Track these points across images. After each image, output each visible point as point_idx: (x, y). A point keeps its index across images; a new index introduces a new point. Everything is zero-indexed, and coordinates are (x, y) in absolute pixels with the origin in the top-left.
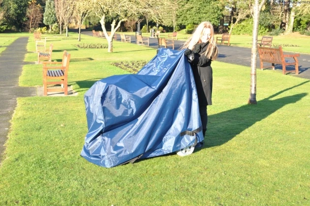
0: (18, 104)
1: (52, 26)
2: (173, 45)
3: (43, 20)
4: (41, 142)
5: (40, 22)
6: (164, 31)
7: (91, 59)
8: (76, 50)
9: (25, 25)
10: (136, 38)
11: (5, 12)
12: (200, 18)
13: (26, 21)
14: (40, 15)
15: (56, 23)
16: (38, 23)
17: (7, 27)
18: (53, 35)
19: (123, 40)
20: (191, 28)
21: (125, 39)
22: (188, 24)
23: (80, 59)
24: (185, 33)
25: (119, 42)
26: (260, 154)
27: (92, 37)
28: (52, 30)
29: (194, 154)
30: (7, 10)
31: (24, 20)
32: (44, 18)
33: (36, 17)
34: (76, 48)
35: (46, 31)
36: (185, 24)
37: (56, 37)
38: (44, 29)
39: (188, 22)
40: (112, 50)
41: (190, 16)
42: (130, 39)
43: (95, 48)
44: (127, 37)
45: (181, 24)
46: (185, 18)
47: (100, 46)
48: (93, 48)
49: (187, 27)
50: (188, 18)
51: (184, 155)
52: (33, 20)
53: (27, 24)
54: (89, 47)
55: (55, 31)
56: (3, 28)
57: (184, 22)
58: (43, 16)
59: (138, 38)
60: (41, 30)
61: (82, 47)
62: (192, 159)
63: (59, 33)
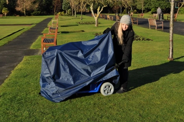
0: (23, 60)
1: (67, 11)
2: (137, 21)
3: (62, 7)
4: (22, 85)
5: (60, 9)
6: (138, 12)
7: (83, 31)
8: (77, 25)
9: (52, 11)
10: (116, 17)
11: (40, 3)
12: (159, 4)
13: (52, 8)
14: (61, 4)
15: (70, 9)
16: (59, 9)
17: (41, 12)
18: (67, 16)
19: (109, 19)
20: (154, 10)
21: (109, 18)
22: (152, 8)
23: (77, 31)
24: (151, 13)
25: (106, 20)
26: (158, 95)
27: (91, 17)
28: (68, 13)
29: (113, 95)
30: (41, 2)
31: (51, 7)
32: (63, 6)
33: (58, 5)
34: (77, 24)
35: (64, 14)
36: (150, 8)
37: (69, 17)
38: (63, 13)
39: (152, 7)
40: (97, 25)
41: (153, 3)
42: (113, 18)
43: (89, 24)
44: (111, 17)
45: (148, 8)
46: (150, 4)
47: (92, 23)
48: (88, 24)
49: (152, 10)
50: (152, 4)
51: (107, 95)
52: (57, 8)
53: (53, 10)
54: (86, 24)
55: (69, 14)
56: (38, 13)
57: (149, 6)
58: (62, 5)
59: (117, 17)
60: (61, 13)
61: (81, 24)
62: (110, 98)
63: (72, 15)
